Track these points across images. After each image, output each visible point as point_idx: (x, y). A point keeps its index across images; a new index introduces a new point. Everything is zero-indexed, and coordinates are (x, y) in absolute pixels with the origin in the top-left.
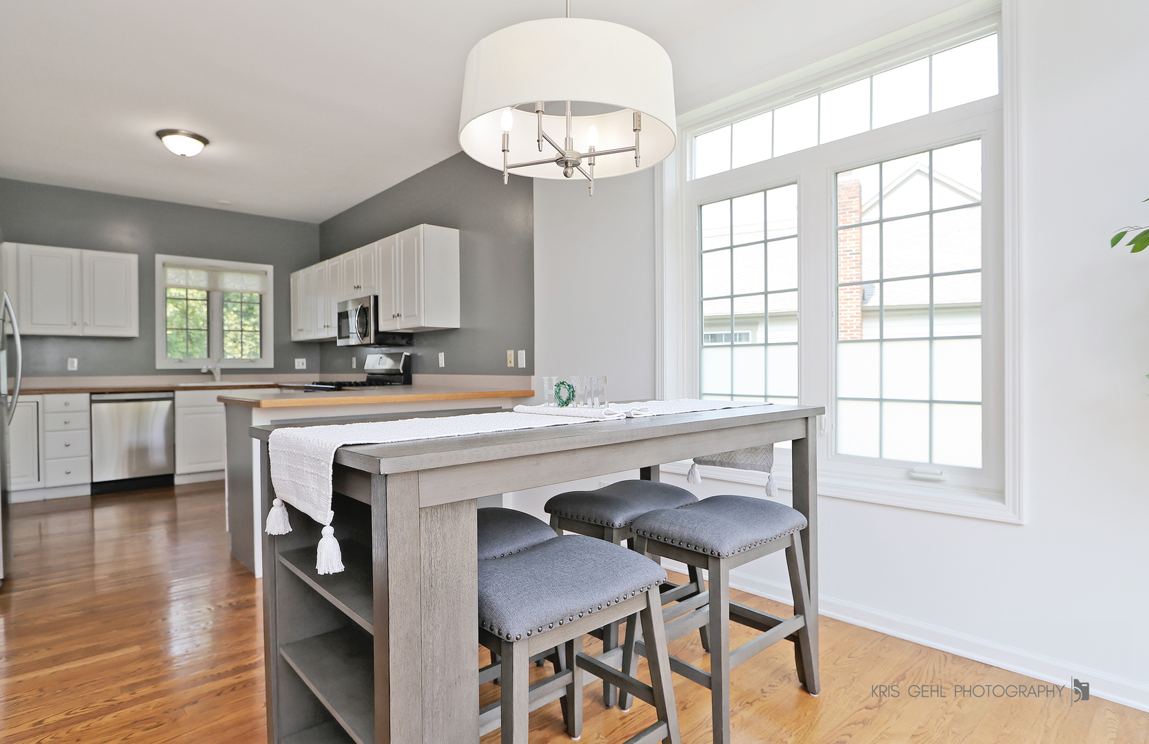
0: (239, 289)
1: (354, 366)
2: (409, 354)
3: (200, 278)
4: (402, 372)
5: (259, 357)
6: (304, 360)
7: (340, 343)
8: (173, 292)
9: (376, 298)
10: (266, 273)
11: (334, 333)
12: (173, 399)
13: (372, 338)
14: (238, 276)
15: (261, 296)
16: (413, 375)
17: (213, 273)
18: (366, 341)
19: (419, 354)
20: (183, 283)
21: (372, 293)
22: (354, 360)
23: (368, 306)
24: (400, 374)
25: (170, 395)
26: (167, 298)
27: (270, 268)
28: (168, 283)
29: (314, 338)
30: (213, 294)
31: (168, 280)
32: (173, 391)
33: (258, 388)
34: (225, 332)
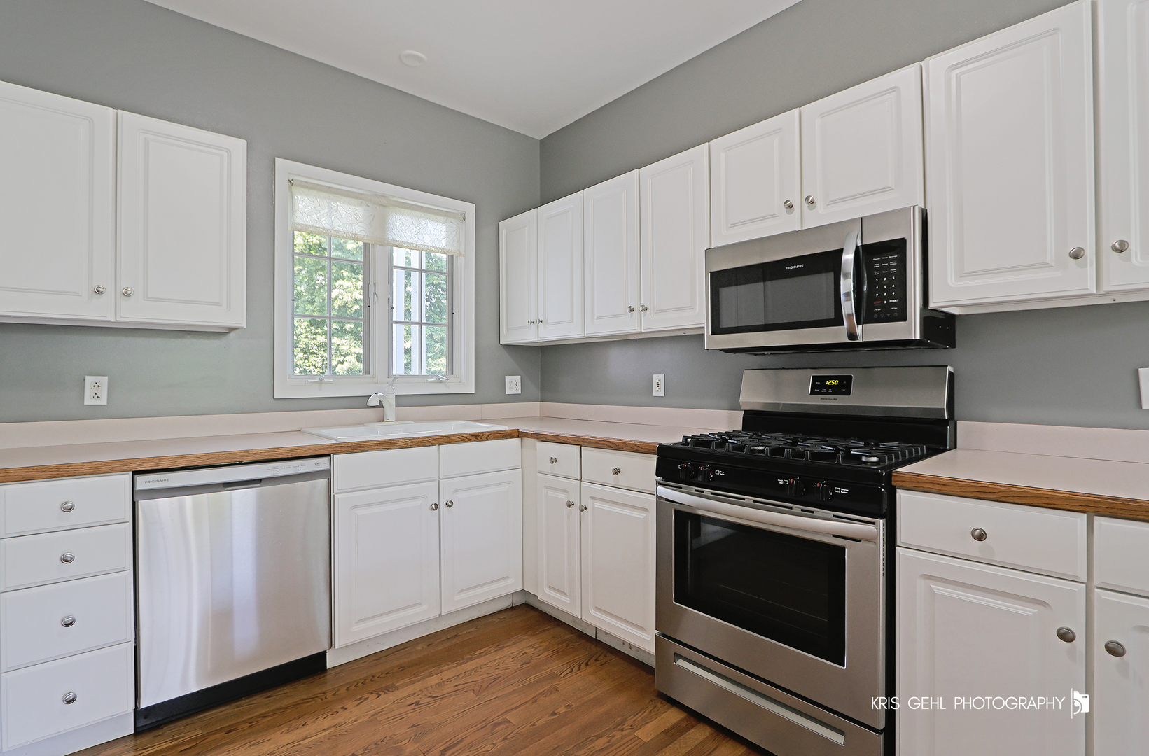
2: (952, 370)
3: (351, 216)
4: (946, 416)
6: (519, 378)
8: (304, 242)
10: (465, 218)
12: (327, 474)
15: (450, 259)
16: (964, 426)
17: (377, 206)
20: (324, 223)
22: (658, 378)
25: (323, 464)
26: (293, 254)
27: (470, 208)
28: (300, 222)
29: (536, 340)
30: (376, 251)
31: (298, 214)
32: (329, 455)
33: (487, 439)
34: (394, 326)
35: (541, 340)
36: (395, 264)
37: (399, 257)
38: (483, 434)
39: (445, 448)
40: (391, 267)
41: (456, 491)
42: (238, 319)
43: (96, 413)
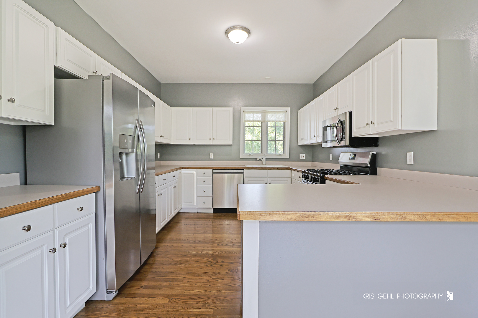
0: (274, 120)
1: (331, 159)
2: (375, 153)
3: (258, 116)
4: (369, 166)
5: (283, 153)
6: (304, 155)
7: (324, 145)
8: (247, 124)
9: (351, 113)
10: (287, 112)
11: (320, 140)
12: (244, 173)
13: (346, 142)
14: (274, 114)
15: (284, 123)
16: (378, 168)
17: (264, 113)
18: (342, 143)
19: (383, 153)
20: (251, 119)
21: (347, 111)
22: (331, 155)
23: (345, 119)
24: (368, 167)
25: (242, 171)
26: (245, 127)
27: (288, 109)
28: (246, 120)
29: (309, 143)
30: (263, 124)
31: (246, 118)
32: (244, 170)
33: (281, 169)
34: (268, 141)
35: (310, 143)
36: (268, 126)
37: (270, 124)
38: (280, 168)
39: (269, 170)
40: (267, 127)
41: (272, 181)
42: (231, 143)
43: (211, 160)
